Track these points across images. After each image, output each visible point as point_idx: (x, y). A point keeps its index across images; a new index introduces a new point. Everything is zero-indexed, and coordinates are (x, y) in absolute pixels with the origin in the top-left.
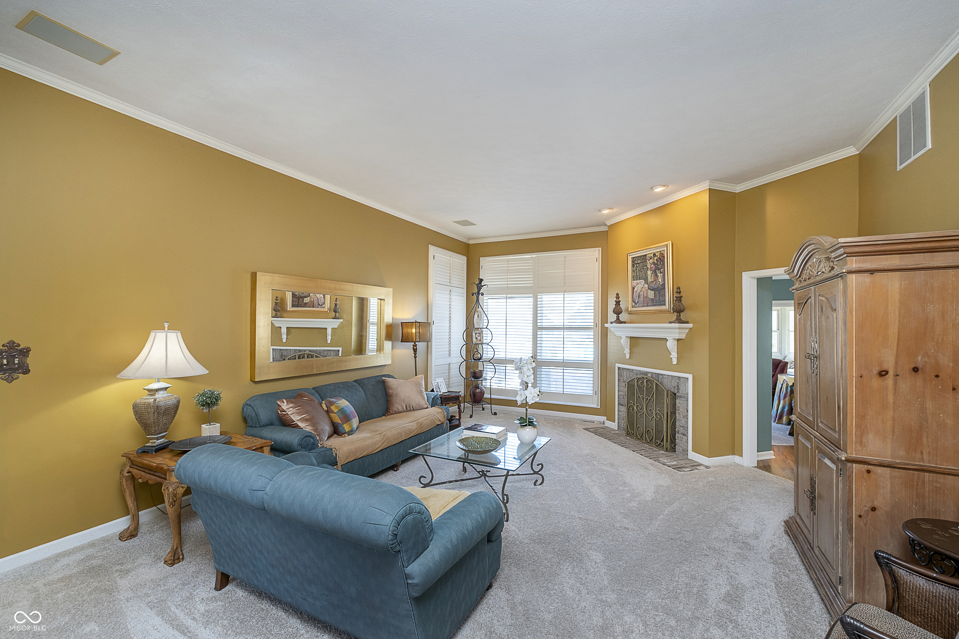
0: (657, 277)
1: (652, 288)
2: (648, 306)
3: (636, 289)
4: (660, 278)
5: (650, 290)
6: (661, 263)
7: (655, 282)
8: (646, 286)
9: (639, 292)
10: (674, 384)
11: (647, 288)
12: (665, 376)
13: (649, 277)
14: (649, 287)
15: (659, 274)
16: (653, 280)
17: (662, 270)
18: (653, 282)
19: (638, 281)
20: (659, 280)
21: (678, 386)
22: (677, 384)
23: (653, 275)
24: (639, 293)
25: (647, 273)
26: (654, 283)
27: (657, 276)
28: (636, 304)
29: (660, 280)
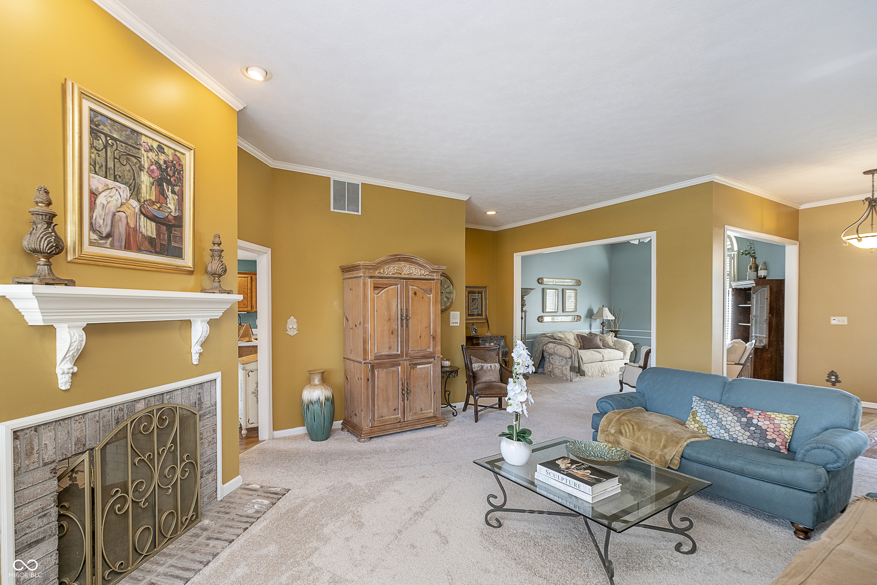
0: (163, 195)
1: (149, 214)
2: (139, 250)
3: (101, 200)
4: (172, 202)
5: (145, 216)
6: (175, 174)
7: (158, 205)
8: (134, 203)
9: (113, 209)
10: (194, 398)
11: (137, 210)
12: (175, 393)
13: (143, 187)
14: (143, 210)
15: (169, 194)
16: (153, 198)
17: (177, 189)
18: (153, 203)
19: (111, 183)
20: (169, 205)
21: (200, 399)
22: (198, 396)
23: (153, 187)
24: (114, 215)
25: (139, 176)
26: (155, 207)
27: (162, 193)
28: (102, 238)
29: (172, 207)
